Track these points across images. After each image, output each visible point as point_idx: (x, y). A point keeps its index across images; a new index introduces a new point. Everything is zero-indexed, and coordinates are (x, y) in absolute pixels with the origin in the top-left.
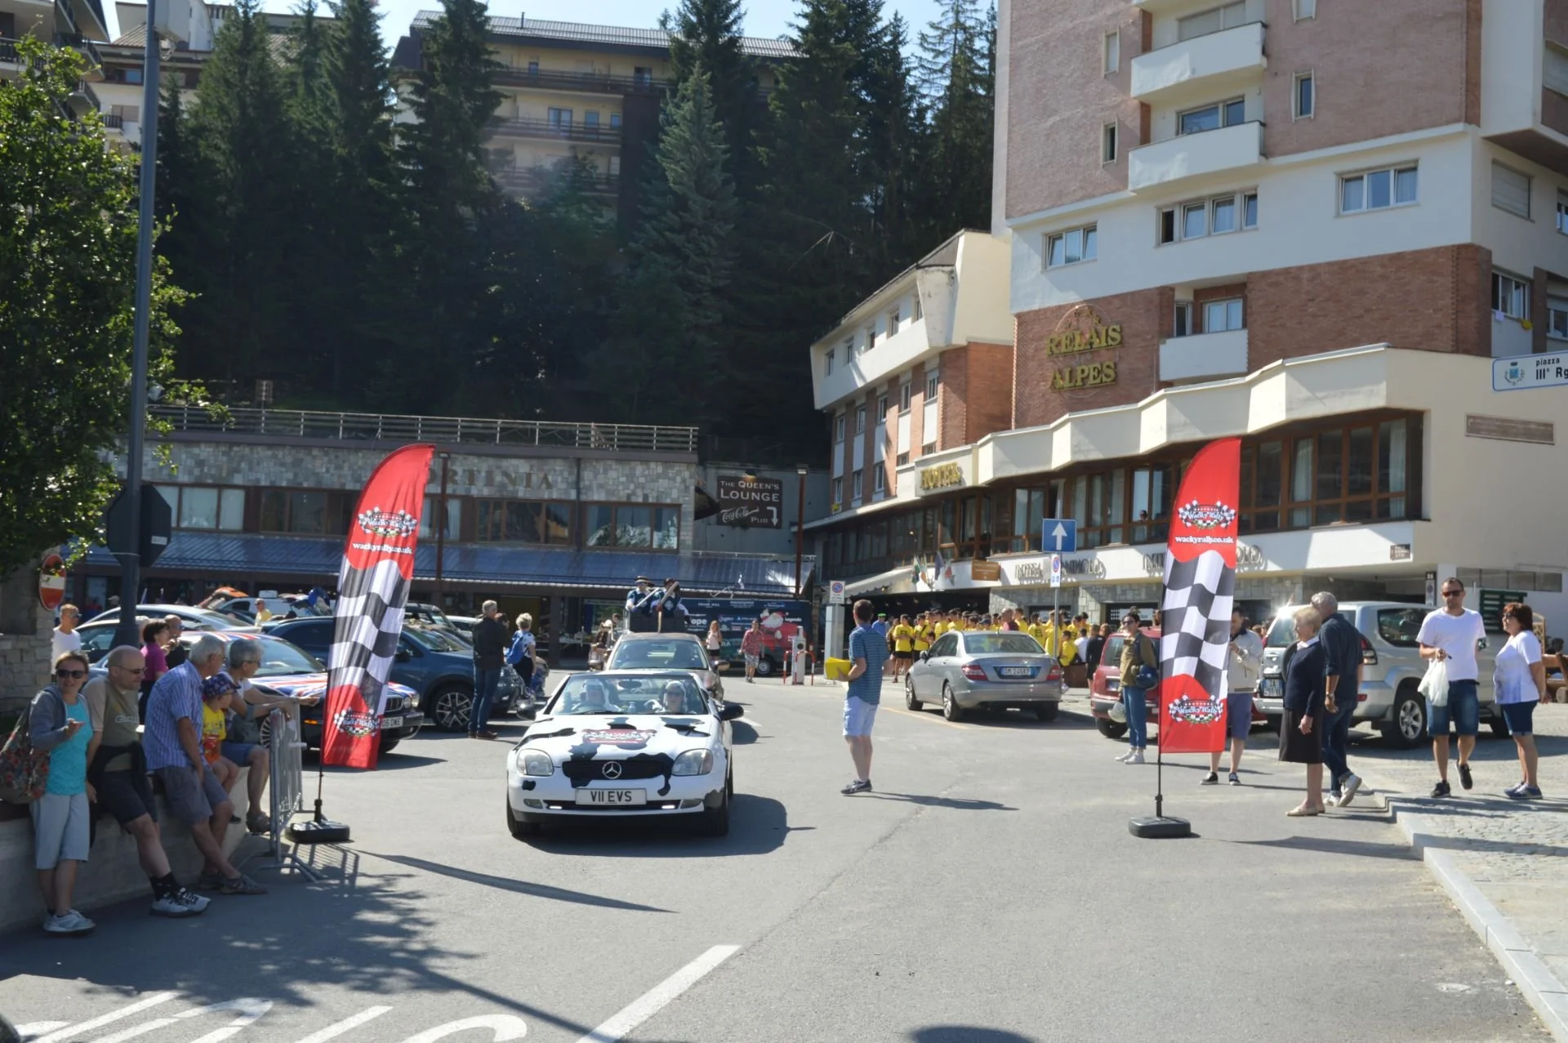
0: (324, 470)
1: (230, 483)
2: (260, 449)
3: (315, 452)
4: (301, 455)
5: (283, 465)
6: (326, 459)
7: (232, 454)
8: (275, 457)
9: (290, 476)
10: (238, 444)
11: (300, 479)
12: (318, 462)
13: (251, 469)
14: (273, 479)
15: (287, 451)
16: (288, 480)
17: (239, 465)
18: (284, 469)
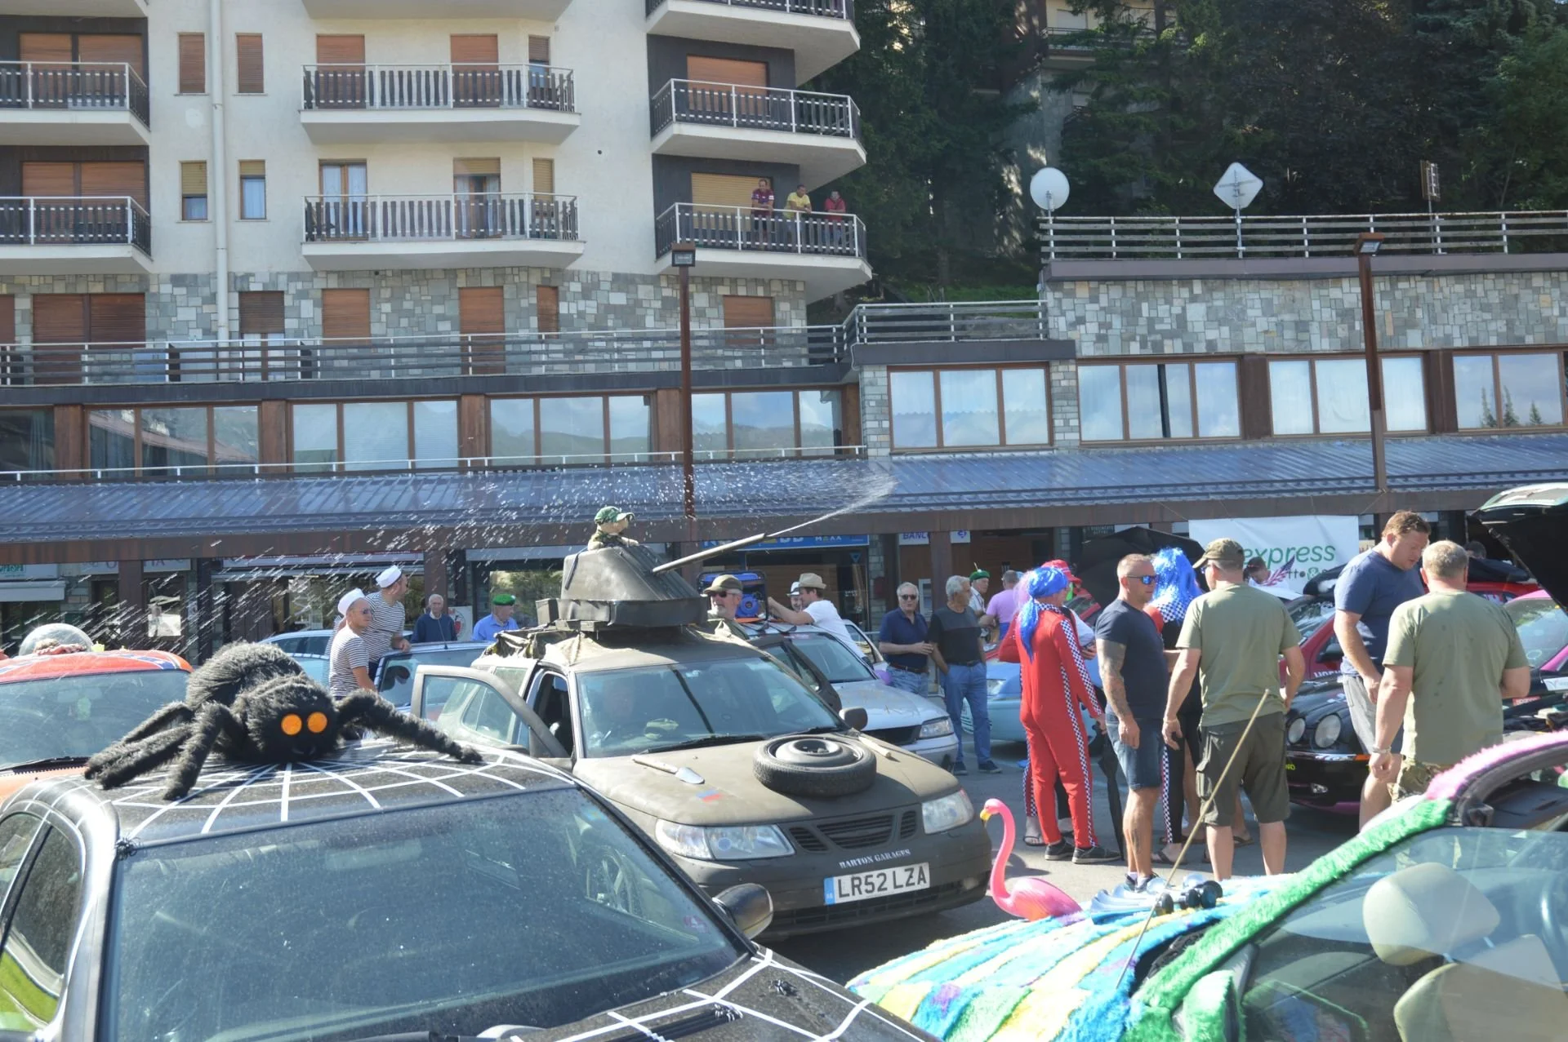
0: (1556, 312)
1: (1402, 347)
2: (1443, 281)
3: (1538, 281)
4: (1515, 286)
5: (1486, 308)
6: (1556, 293)
7: (1398, 294)
8: (1470, 294)
9: (1500, 326)
10: (1408, 275)
11: (1519, 331)
12: (1544, 299)
13: (1433, 320)
14: (1474, 334)
15: (1489, 283)
16: (1499, 335)
17: (1412, 312)
18: (1487, 316)
